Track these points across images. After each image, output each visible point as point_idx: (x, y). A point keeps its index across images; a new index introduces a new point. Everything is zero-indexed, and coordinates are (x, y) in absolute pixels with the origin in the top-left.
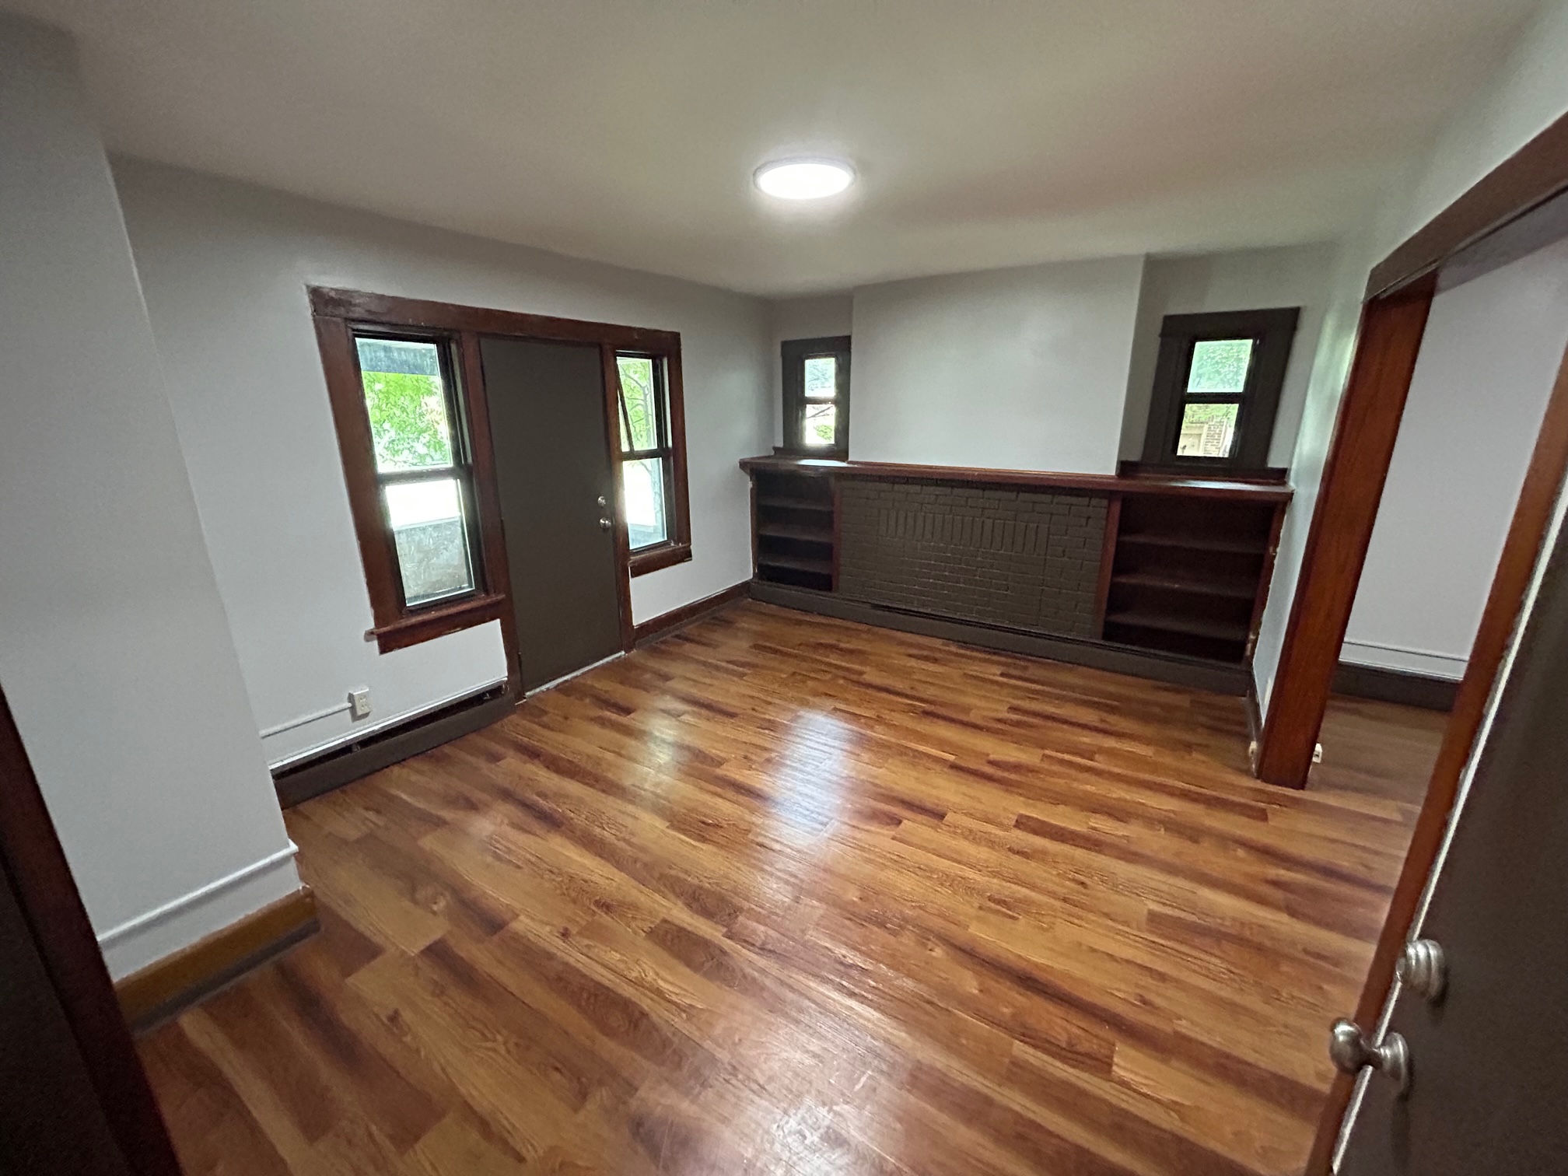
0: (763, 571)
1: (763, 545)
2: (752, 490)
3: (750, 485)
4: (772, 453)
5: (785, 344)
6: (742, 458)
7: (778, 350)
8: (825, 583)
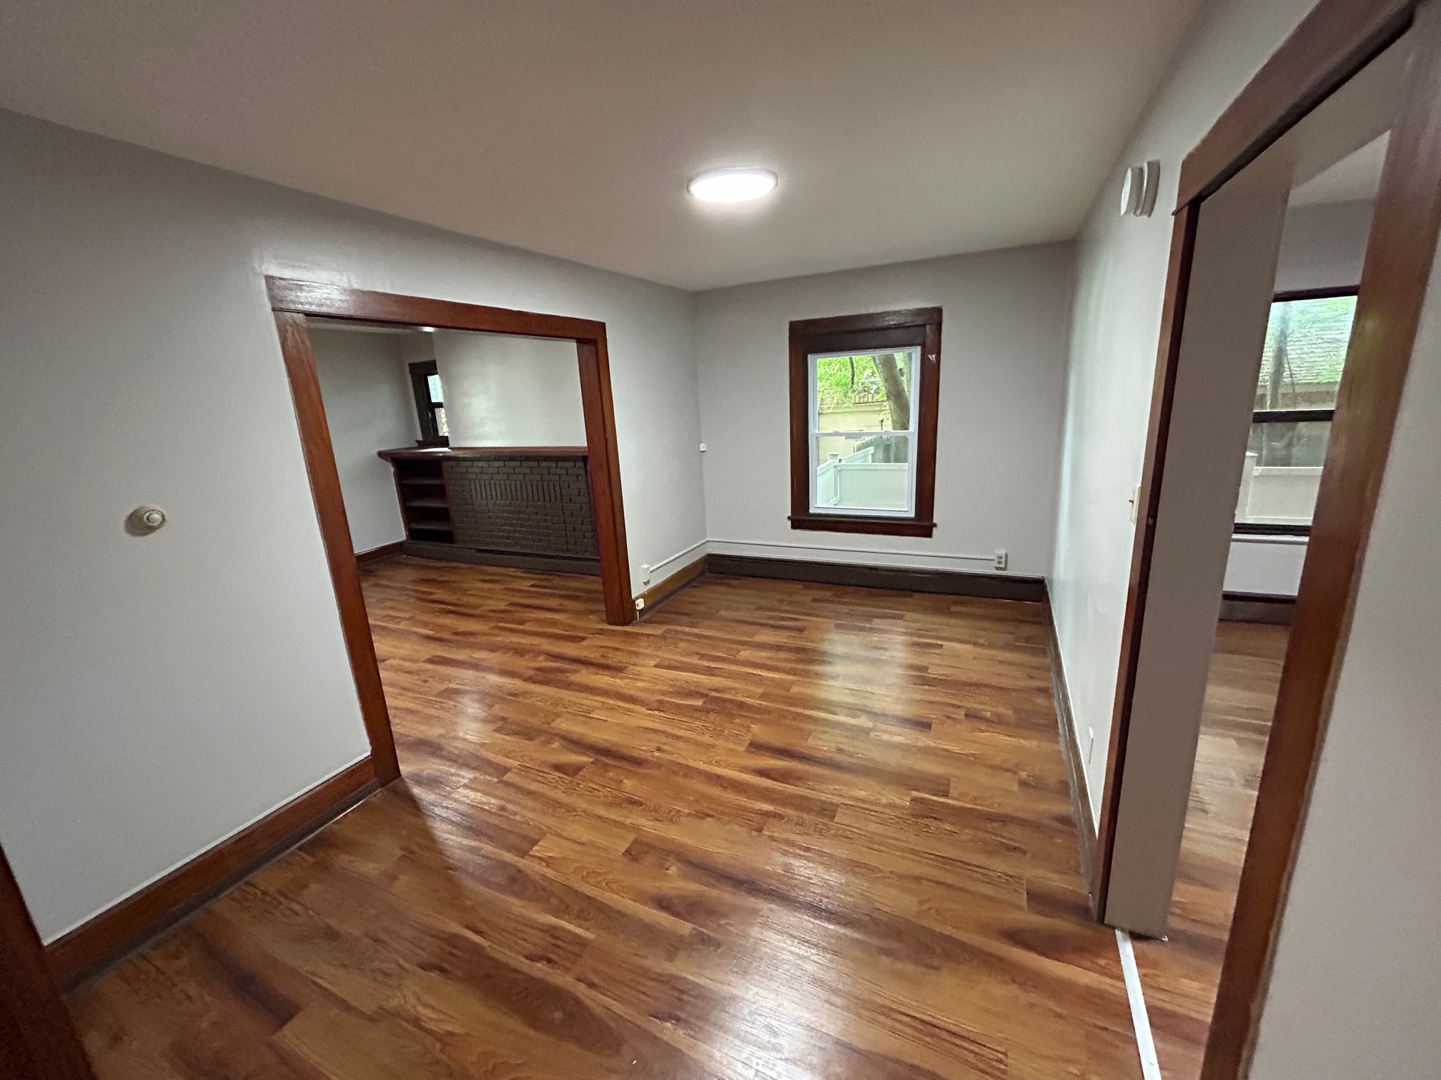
0: (412, 534)
1: (410, 515)
2: (394, 473)
3: (392, 469)
4: (416, 445)
5: (412, 366)
6: (380, 450)
7: (407, 369)
8: (448, 537)
